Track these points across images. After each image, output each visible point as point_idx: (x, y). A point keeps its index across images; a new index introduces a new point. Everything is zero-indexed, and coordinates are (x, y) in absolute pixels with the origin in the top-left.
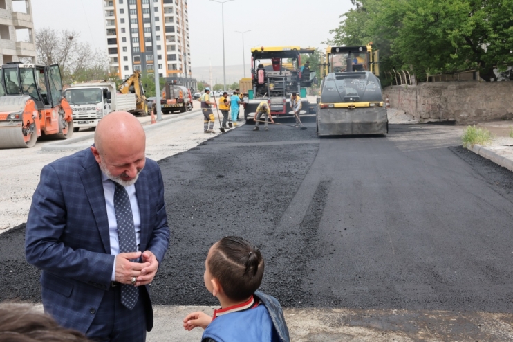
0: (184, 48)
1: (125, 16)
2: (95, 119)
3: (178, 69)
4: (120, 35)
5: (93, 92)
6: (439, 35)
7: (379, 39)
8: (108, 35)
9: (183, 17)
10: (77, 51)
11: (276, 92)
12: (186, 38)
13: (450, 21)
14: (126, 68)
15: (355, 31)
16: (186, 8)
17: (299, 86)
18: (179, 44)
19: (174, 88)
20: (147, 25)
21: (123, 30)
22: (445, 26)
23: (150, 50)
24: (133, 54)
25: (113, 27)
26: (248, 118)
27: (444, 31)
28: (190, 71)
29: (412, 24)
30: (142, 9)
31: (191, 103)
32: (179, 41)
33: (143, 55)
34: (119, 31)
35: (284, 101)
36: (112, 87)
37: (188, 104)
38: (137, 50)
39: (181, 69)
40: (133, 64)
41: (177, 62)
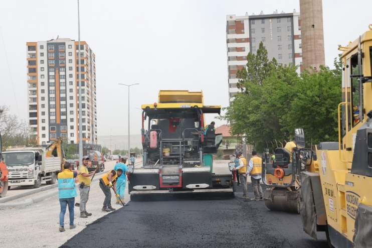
0: (92, 121)
1: (46, 95)
2: (26, 178)
3: (87, 137)
4: (40, 110)
5: (26, 155)
6: (324, 113)
7: (265, 115)
8: (30, 109)
9: (92, 97)
10: (6, 122)
11: (173, 159)
12: (94, 113)
13: (331, 102)
14: (44, 136)
15: (243, 109)
16: (95, 90)
17: (201, 152)
18: (88, 117)
19: (90, 152)
20: (63, 103)
21: (43, 106)
22: (328, 106)
23: (64, 122)
24: (50, 124)
25: (35, 103)
26: (133, 192)
27: (327, 109)
28: (96, 139)
29: (301, 103)
30: (60, 90)
31: (104, 165)
32: (88, 115)
33: (58, 126)
34: (40, 107)
35: (180, 170)
36: (43, 151)
37: (101, 166)
38: (53, 122)
39: (89, 137)
40: (50, 133)
41: (86, 132)
